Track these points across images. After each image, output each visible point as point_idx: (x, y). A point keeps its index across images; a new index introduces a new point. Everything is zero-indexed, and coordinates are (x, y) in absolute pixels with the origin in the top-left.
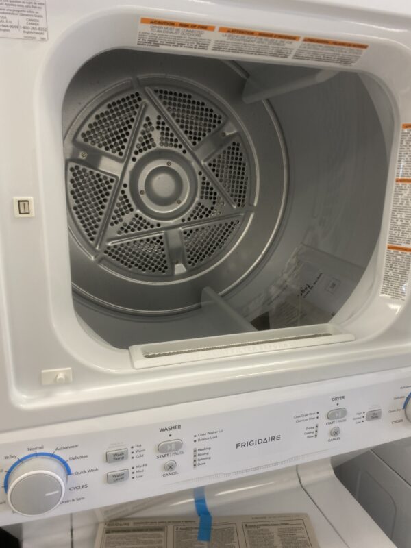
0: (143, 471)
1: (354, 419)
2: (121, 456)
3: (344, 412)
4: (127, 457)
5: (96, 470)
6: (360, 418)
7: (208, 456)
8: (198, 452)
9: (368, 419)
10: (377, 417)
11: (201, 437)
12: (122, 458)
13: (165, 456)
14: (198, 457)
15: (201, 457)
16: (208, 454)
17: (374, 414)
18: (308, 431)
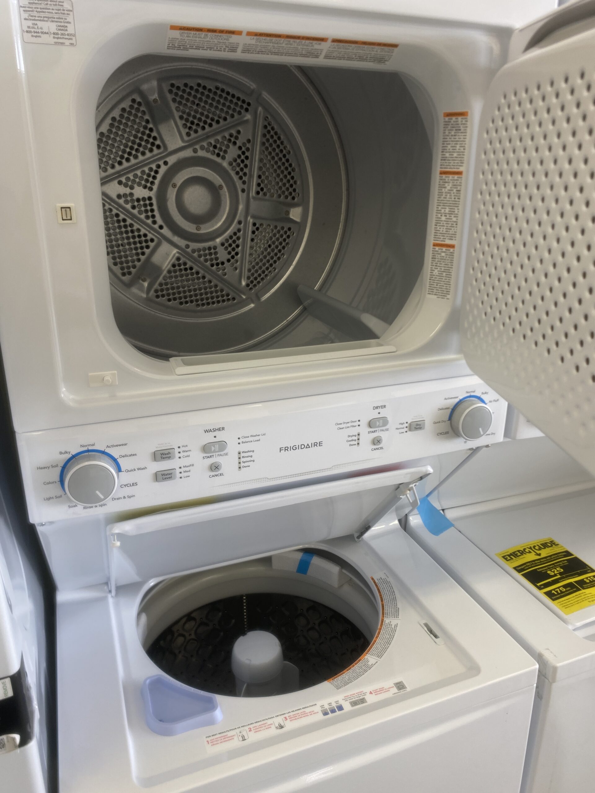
0: (190, 471)
1: (397, 429)
2: (168, 456)
3: (385, 421)
4: (174, 457)
5: (145, 468)
6: (403, 428)
7: (252, 459)
8: (242, 455)
9: (410, 430)
10: (420, 428)
11: (244, 440)
12: (169, 458)
13: (211, 457)
14: (242, 460)
15: (245, 460)
16: (251, 456)
17: (417, 425)
18: (350, 439)
